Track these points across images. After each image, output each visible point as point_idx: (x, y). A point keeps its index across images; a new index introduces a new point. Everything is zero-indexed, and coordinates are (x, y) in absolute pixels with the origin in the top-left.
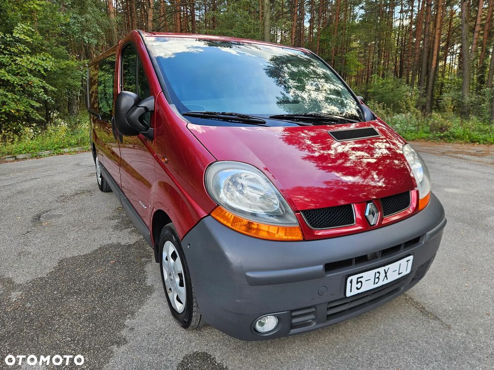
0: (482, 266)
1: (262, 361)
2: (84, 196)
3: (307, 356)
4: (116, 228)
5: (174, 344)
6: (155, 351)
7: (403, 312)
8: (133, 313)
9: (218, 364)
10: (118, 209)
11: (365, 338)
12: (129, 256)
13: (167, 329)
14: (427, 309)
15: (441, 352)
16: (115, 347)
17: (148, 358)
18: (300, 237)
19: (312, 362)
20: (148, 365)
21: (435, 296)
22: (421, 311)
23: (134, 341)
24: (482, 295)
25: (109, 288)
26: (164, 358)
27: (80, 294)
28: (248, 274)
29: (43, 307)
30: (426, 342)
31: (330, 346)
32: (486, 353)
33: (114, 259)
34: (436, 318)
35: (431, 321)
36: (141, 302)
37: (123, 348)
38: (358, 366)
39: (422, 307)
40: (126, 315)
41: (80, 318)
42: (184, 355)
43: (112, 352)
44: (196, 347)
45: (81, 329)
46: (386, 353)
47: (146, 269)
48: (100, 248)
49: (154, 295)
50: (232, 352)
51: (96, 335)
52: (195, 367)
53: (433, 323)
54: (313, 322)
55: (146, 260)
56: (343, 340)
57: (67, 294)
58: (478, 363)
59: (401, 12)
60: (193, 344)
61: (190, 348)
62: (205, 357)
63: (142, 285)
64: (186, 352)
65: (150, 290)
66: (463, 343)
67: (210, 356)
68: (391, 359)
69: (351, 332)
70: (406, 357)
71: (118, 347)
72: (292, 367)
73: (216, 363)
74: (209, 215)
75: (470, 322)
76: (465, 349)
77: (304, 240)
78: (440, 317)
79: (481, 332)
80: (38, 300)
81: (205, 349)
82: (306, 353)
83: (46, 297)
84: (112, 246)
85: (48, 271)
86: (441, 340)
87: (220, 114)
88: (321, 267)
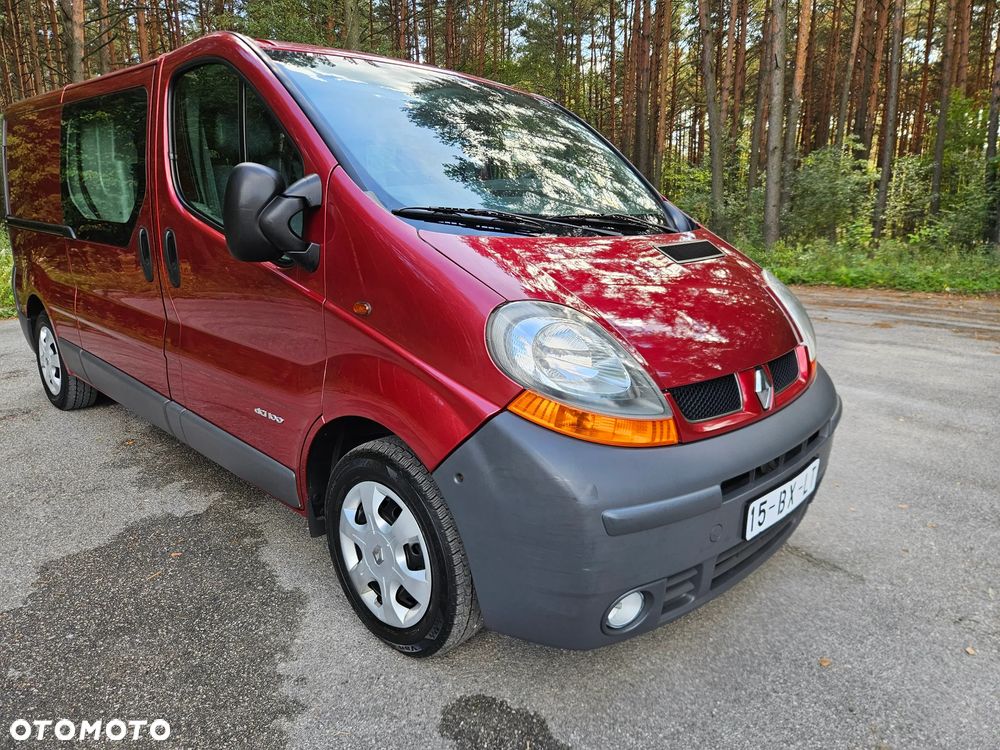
0: (860, 478)
1: (596, 689)
2: (18, 423)
3: (668, 666)
4: (142, 483)
5: (408, 692)
6: (378, 712)
7: (783, 566)
8: (285, 649)
9: (518, 711)
10: (123, 443)
11: (746, 618)
12: (208, 538)
13: (378, 666)
14: (815, 556)
15: (870, 619)
16: (283, 722)
17: (367, 727)
18: (674, 438)
19: (682, 673)
20: (377, 741)
21: (815, 532)
22: (809, 561)
23: (318, 702)
24: (883, 522)
25: (200, 608)
26: (404, 722)
27: (135, 631)
28: (609, 514)
29: (56, 670)
30: (841, 607)
31: (698, 641)
32: (933, 610)
33: (176, 547)
34: (835, 568)
35: (830, 573)
36: (292, 625)
37: (302, 721)
38: (759, 664)
39: (807, 555)
40: (272, 656)
41: (165, 679)
42: (440, 709)
43: (282, 733)
44: (458, 689)
45: (181, 700)
46: (791, 636)
47: (263, 559)
48: (127, 530)
49: (313, 605)
50: (532, 685)
51: (224, 706)
52: (475, 725)
53: (835, 576)
54: (690, 596)
55: (254, 541)
56: (715, 628)
57: (102, 634)
58: (929, 627)
59: (593, 46)
60: (449, 685)
61: (445, 693)
62: (485, 704)
63: (273, 590)
64: (441, 704)
65: (296, 599)
66: (894, 600)
67: (494, 699)
68: (804, 644)
69: (720, 612)
70: (825, 637)
71: (290, 718)
72: (654, 689)
73: (511, 709)
74: (504, 409)
75: (888, 566)
76: (902, 609)
77: (681, 443)
78: (840, 566)
79: (911, 579)
80: (35, 660)
81: (476, 689)
82: (664, 660)
83: (50, 650)
84: (153, 522)
85: (22, 594)
86: (860, 600)
87: (466, 213)
88: (717, 488)
